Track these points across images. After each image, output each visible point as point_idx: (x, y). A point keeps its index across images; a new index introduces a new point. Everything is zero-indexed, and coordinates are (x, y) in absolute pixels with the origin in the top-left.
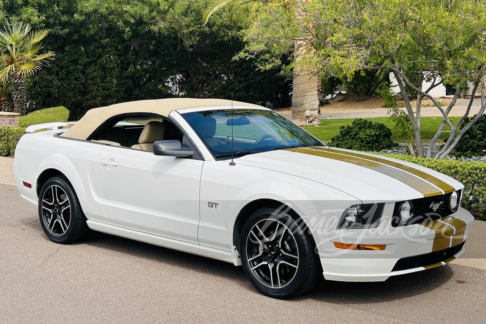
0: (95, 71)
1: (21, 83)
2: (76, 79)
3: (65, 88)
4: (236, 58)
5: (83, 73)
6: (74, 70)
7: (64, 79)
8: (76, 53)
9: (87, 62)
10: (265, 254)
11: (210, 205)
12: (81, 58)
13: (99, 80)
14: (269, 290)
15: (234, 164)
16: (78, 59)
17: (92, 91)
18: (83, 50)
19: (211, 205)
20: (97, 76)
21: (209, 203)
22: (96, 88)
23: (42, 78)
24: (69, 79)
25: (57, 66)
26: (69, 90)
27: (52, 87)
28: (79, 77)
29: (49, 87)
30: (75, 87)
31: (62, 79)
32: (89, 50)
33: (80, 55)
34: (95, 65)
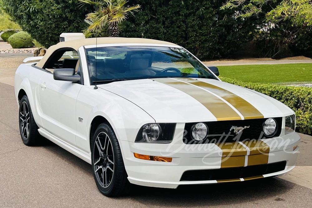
0: (193, 20)
1: (115, 29)
2: (179, 27)
3: (170, 34)
4: (223, 8)
5: (184, 22)
6: (177, 20)
7: (169, 27)
8: (178, 6)
9: (186, 13)
10: (101, 160)
11: (79, 120)
12: (182, 10)
13: (197, 28)
14: (102, 189)
15: (97, 88)
16: (179, 11)
17: (192, 36)
18: (183, 4)
20: (195, 24)
21: (79, 118)
22: (195, 34)
23: (151, 26)
24: (173, 27)
25: (163, 16)
26: (173, 36)
27: (159, 33)
28: (181, 25)
29: (157, 34)
30: (177, 34)
31: (168, 27)
32: (188, 4)
33: (181, 8)
34: (194, 15)
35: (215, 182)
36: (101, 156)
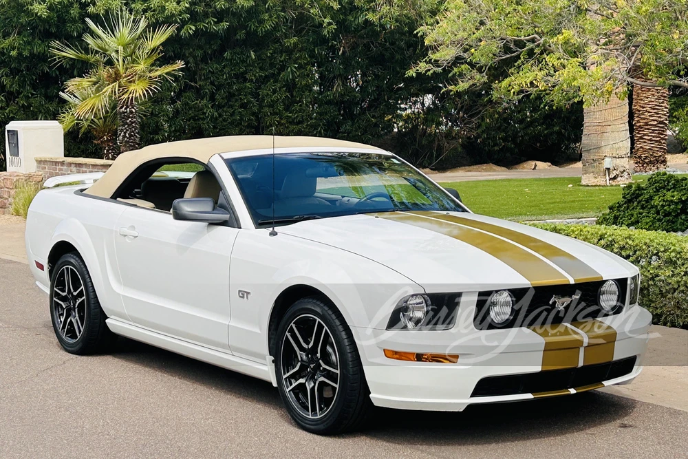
0: (274, 92)
1: (131, 112)
2: (243, 106)
3: (225, 120)
4: (411, 73)
5: (256, 96)
6: (239, 90)
7: (224, 107)
8: (243, 61)
9: (260, 76)
10: (303, 368)
11: (241, 295)
12: (252, 70)
13: (281, 107)
14: (307, 422)
15: (276, 234)
16: (245, 72)
17: (271, 126)
18: (253, 57)
19: (243, 294)
20: (278, 100)
21: (240, 291)
22: (277, 121)
23: (186, 104)
24: (232, 107)
25: (212, 83)
26: (231, 123)
27: (203, 119)
28: (249, 102)
29: (198, 120)
30: (241, 119)
31: (220, 106)
32: (264, 57)
33: (249, 65)
34: (276, 81)
35: (529, 396)
36: (302, 360)
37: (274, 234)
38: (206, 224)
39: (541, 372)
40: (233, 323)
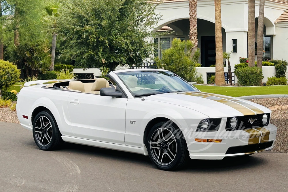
11: (131, 122)
15: (144, 100)
19: (132, 122)
21: (130, 121)
35: (243, 154)
37: (143, 100)
38: (111, 97)
39: (248, 145)
40: (127, 133)
